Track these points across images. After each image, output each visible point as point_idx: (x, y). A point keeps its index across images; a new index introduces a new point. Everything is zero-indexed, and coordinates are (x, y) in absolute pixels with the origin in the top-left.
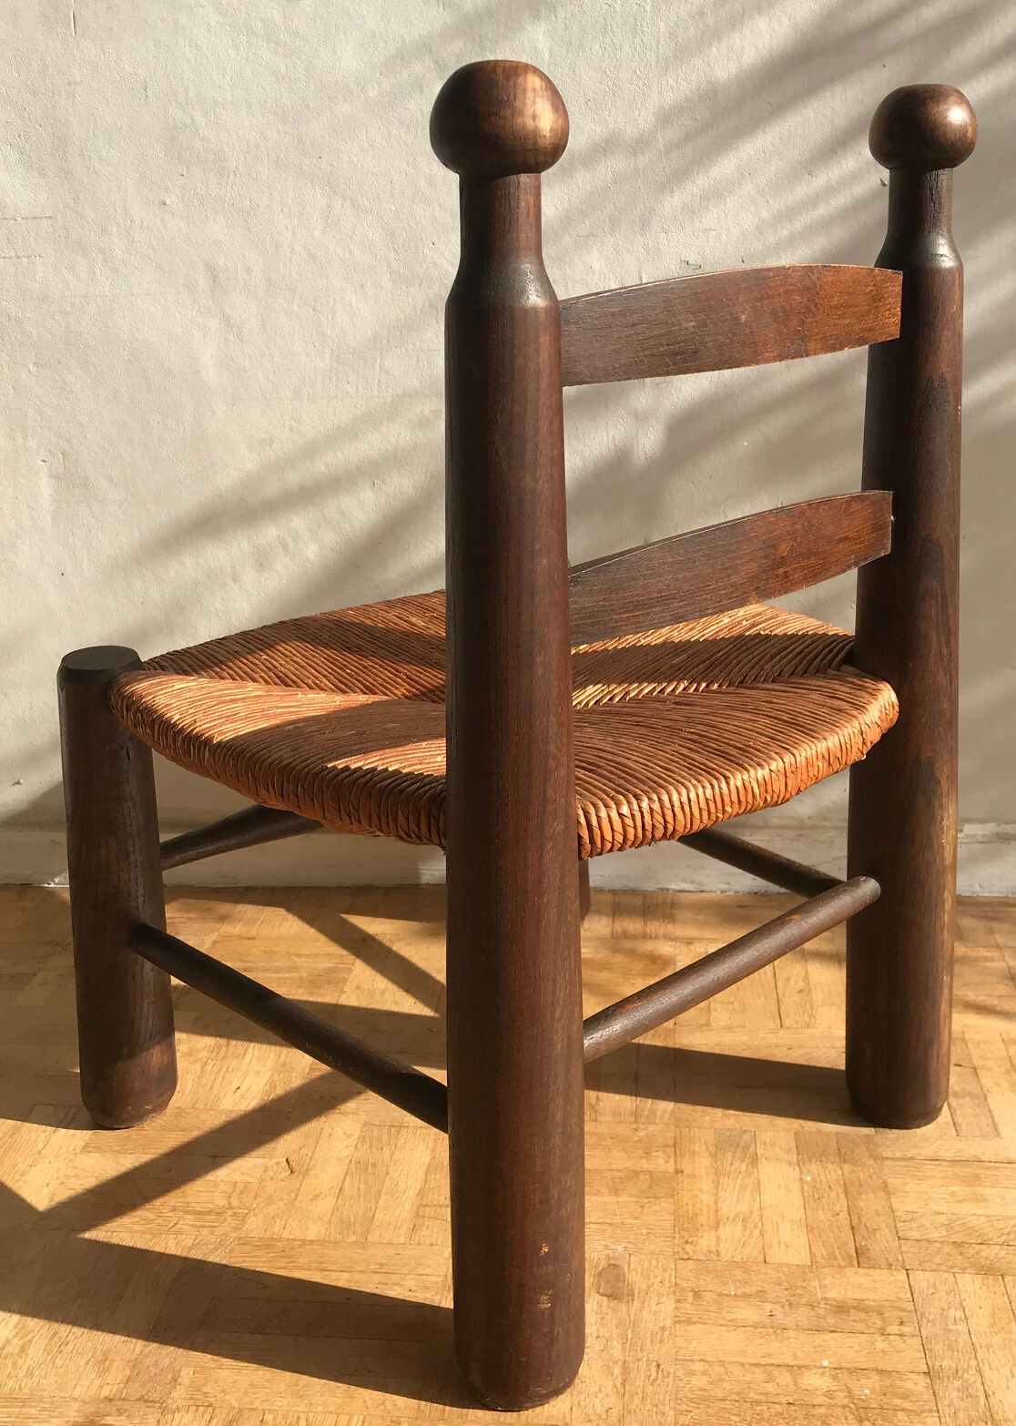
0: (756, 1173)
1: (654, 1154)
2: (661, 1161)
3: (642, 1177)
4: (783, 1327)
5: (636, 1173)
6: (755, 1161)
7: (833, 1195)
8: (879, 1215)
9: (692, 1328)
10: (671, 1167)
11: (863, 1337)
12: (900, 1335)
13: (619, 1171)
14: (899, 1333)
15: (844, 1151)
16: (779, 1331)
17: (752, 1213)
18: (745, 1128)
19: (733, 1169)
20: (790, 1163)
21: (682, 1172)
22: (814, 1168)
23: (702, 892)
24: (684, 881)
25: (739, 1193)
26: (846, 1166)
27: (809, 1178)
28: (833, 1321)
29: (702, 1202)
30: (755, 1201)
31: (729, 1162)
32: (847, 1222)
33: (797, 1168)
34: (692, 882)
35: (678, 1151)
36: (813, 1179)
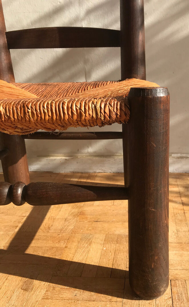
0: (89, 247)
1: (61, 242)
2: (62, 244)
3: (54, 249)
4: (78, 299)
5: (53, 248)
6: (90, 244)
7: (110, 254)
8: (122, 260)
9: (47, 301)
10: (64, 246)
11: (103, 303)
12: (116, 302)
13: (48, 247)
14: (116, 301)
15: (118, 240)
16: (76, 301)
17: (83, 260)
18: (92, 233)
19: (83, 246)
20: (101, 244)
21: (67, 247)
22: (107, 246)
23: (105, 172)
24: (100, 170)
25: (82, 254)
26: (118, 245)
27: (105, 249)
28: (95, 297)
29: (69, 257)
30: (85, 256)
31: (83, 244)
32: (112, 263)
33: (102, 245)
34: (102, 170)
35: (68, 241)
36: (106, 249)
